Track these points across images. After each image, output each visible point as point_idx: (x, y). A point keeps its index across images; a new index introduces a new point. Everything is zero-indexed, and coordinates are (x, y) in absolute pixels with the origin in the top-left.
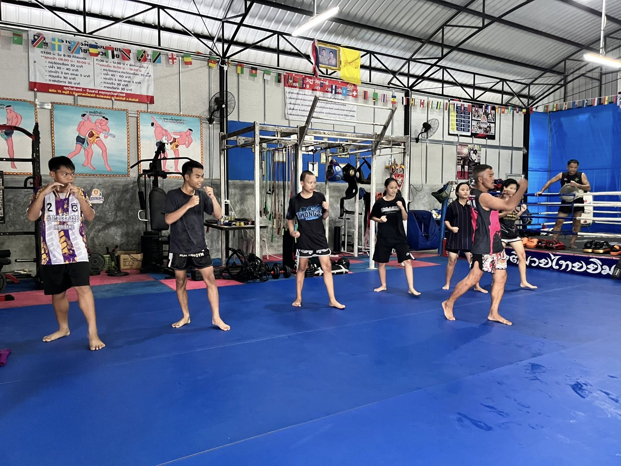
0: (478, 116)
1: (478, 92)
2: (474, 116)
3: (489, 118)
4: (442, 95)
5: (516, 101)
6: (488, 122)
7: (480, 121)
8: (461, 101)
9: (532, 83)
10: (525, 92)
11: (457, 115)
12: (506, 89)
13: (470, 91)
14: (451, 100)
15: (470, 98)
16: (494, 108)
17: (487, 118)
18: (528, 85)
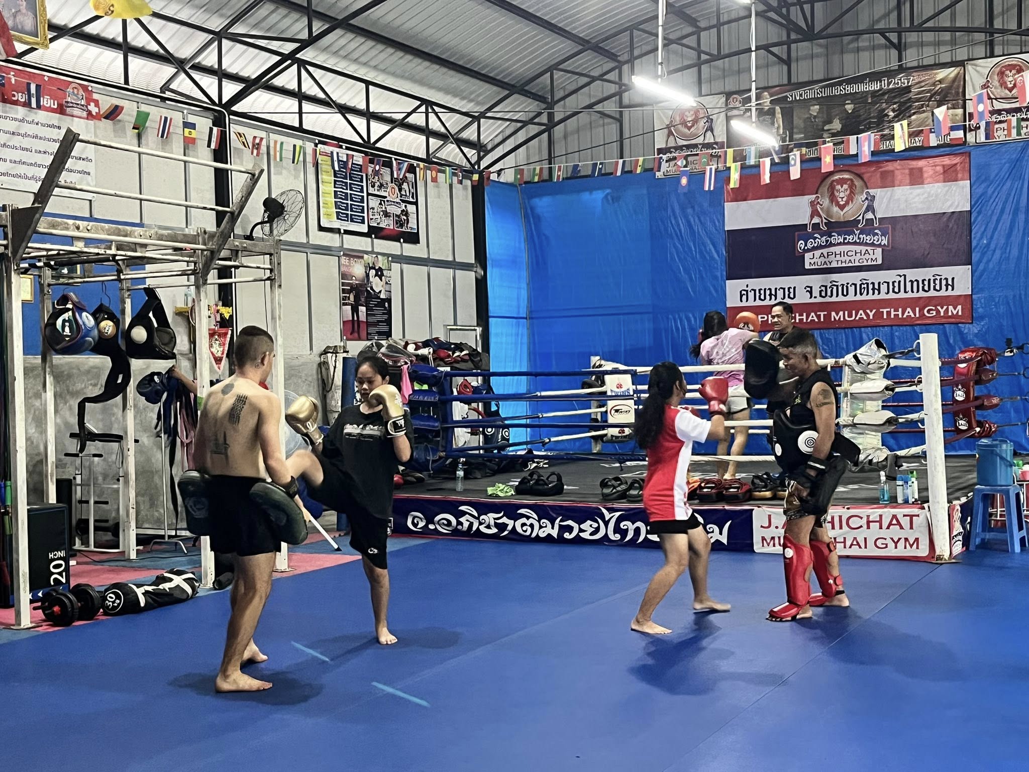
0: (381, 186)
1: (378, 129)
2: (373, 186)
3: (403, 193)
4: (300, 129)
5: (451, 152)
6: (403, 201)
7: (386, 197)
8: (341, 147)
9: (483, 115)
10: (470, 134)
11: (335, 181)
12: (435, 124)
13: (360, 123)
14: (321, 142)
15: (360, 141)
16: (412, 169)
17: (400, 190)
18: (476, 118)
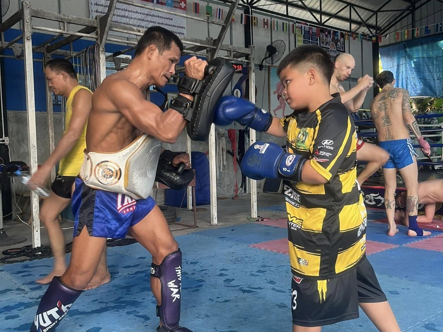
0: (327, 43)
1: (324, 18)
2: (323, 43)
3: (338, 46)
4: (287, 16)
5: (364, 30)
6: (338, 50)
7: (329, 48)
8: (307, 25)
9: (379, 11)
10: (372, 21)
11: (304, 40)
12: (354, 17)
13: (318, 16)
14: (297, 22)
15: (316, 21)
16: (343, 36)
17: (336, 45)
18: (376, 13)
